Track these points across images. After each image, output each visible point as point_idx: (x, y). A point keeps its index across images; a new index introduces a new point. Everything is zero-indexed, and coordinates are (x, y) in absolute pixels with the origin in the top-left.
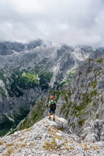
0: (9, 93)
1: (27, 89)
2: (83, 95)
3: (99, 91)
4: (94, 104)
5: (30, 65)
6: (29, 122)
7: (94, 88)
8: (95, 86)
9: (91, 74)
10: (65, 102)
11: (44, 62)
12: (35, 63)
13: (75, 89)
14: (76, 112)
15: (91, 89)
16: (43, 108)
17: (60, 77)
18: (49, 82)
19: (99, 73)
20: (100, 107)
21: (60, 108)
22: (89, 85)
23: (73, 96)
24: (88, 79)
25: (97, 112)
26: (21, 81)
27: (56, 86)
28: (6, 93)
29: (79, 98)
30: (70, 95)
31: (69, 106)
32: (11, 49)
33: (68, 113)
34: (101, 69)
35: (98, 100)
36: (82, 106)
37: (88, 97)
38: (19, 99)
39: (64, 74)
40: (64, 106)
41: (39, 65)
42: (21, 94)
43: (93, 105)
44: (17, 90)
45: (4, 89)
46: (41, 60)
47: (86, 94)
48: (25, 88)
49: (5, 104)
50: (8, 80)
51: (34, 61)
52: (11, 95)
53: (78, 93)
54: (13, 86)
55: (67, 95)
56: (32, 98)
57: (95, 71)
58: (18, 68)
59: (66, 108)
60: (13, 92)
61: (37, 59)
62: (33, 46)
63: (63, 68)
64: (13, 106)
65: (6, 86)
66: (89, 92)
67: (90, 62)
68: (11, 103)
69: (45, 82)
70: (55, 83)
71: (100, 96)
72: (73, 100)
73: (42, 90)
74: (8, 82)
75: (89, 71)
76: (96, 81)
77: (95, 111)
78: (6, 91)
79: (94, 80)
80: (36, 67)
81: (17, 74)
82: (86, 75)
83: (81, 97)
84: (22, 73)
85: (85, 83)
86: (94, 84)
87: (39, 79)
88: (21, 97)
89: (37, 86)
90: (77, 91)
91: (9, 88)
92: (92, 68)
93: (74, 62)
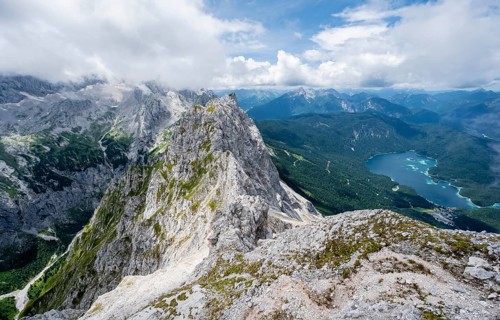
0: (31, 186)
1: (79, 171)
2: (192, 164)
3: (216, 155)
4: (212, 175)
5: (79, 124)
7: (207, 151)
8: (209, 148)
9: (201, 131)
10: (163, 180)
11: (109, 115)
12: (89, 118)
13: (177, 157)
14: (185, 194)
15: (203, 153)
17: (148, 140)
18: (128, 151)
19: (213, 128)
20: (220, 178)
21: (156, 192)
22: (200, 148)
23: (175, 169)
24: (196, 137)
25: (217, 186)
26: (60, 158)
27: (143, 157)
28: (24, 187)
29: (187, 170)
30: (170, 168)
31: (172, 186)
32: (19, 88)
33: (171, 196)
34: (214, 121)
35: (216, 167)
36: (193, 182)
37: (200, 166)
38: (63, 193)
40: (163, 188)
41: (100, 123)
42: (65, 183)
43: (210, 177)
44: (53, 176)
45: (14, 178)
46: (103, 111)
47: (196, 162)
48: (72, 170)
49: (25, 210)
50: (21, 158)
51: (85, 115)
52: (36, 190)
53: (184, 163)
54: (38, 169)
55: (165, 169)
56: (95, 186)
57: (205, 124)
58: (46, 131)
59: (167, 190)
60: (42, 181)
61: (92, 110)
63: (151, 124)
64: (48, 212)
65: (19, 172)
66: (201, 158)
67: (195, 111)
68: (40, 206)
69: (118, 153)
70: (140, 152)
71: (219, 161)
72: (176, 175)
73: (115, 167)
74: (23, 163)
75: (195, 127)
76: (209, 141)
77: (214, 184)
78: (21, 182)
79: (206, 139)
80: (94, 126)
81: (46, 143)
82: (193, 133)
83: (190, 168)
84: (60, 140)
85: (193, 146)
86: (206, 145)
87: (104, 149)
88: (66, 189)
89: (101, 161)
90: (181, 159)
91: (29, 176)
92: (200, 120)
93: (169, 114)
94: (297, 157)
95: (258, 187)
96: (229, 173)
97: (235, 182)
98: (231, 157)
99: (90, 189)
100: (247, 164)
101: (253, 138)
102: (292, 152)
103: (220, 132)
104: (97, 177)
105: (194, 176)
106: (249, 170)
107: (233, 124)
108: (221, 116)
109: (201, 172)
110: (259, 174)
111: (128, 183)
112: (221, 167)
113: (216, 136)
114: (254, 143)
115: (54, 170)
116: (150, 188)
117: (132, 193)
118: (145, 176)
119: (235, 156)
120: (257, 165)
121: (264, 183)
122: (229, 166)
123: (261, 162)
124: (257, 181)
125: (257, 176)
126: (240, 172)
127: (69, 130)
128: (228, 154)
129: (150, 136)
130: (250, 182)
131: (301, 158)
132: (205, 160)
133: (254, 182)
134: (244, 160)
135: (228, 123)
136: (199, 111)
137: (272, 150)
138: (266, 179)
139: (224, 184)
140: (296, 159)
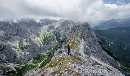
1: (51, 41)
3: (79, 39)
4: (77, 45)
5: (51, 31)
6: (52, 55)
8: (77, 37)
10: (65, 45)
13: (69, 39)
15: (76, 39)
16: (57, 48)
17: (64, 35)
18: (60, 37)
19: (79, 32)
20: (79, 46)
21: (64, 47)
22: (75, 37)
24: (74, 34)
25: (78, 48)
26: (48, 38)
27: (63, 39)
28: (42, 43)
29: (71, 43)
30: (67, 42)
32: (43, 24)
34: (80, 30)
35: (78, 43)
39: (66, 34)
41: (55, 31)
42: (48, 43)
44: (46, 42)
45: (40, 41)
46: (56, 28)
47: (74, 41)
48: (49, 41)
49: (41, 48)
50: (42, 38)
51: (53, 29)
52: (43, 44)
53: (71, 41)
55: (66, 42)
56: (53, 45)
57: (77, 31)
58: (46, 32)
60: (44, 43)
62: (52, 23)
63: (65, 31)
64: (45, 49)
68: (44, 47)
69: (58, 38)
70: (63, 38)
71: (79, 41)
73: (57, 41)
74: (42, 39)
75: (75, 31)
76: (78, 35)
77: (77, 47)
78: (41, 42)
79: (77, 35)
81: (46, 35)
82: (74, 33)
84: (48, 34)
85: (73, 36)
87: (55, 37)
88: (48, 45)
89: (55, 39)
91: (43, 41)
93: (70, 29)
94: (111, 43)
95: (93, 51)
97: (83, 47)
98: (83, 40)
100: (90, 43)
101: (92, 35)
102: (108, 41)
103: (81, 33)
104: (54, 43)
105: (73, 45)
106: (90, 45)
107: (85, 31)
108: (81, 28)
109: (74, 43)
110: (94, 47)
111: (59, 45)
112: (80, 43)
113: (80, 34)
114: (93, 37)
115: (46, 40)
116: (62, 46)
117: (59, 47)
118: (62, 43)
119: (85, 40)
120: (93, 44)
121: (95, 50)
122: (82, 43)
123: (95, 43)
124: (93, 49)
125: (93, 47)
126: (85, 45)
128: (82, 39)
130: (89, 48)
131: (112, 43)
132: (76, 41)
133: (91, 49)
134: (88, 42)
135: (84, 30)
136: (76, 27)
137: (100, 40)
138: (96, 49)
139: (80, 48)
140: (110, 43)
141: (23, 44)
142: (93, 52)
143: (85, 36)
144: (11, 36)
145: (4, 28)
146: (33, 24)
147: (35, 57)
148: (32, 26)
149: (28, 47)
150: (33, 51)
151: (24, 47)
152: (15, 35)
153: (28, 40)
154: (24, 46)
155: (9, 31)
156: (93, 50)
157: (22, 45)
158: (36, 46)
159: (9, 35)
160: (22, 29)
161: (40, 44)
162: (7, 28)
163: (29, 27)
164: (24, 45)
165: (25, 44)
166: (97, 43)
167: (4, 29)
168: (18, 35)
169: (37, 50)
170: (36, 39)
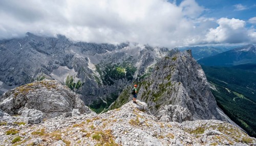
0: (103, 82)
1: (117, 79)
2: (160, 85)
3: (173, 83)
4: (168, 93)
5: (120, 62)
6: (118, 104)
7: (168, 80)
8: (169, 79)
9: (167, 69)
10: (145, 90)
11: (130, 59)
12: (123, 60)
13: (153, 80)
14: (154, 99)
15: (166, 81)
16: (128, 94)
17: (142, 71)
18: (134, 74)
19: (173, 69)
20: (173, 95)
21: (141, 94)
22: (165, 78)
23: (152, 86)
24: (164, 72)
25: (171, 99)
26: (112, 74)
27: (139, 78)
28: (101, 82)
29: (157, 88)
30: (149, 85)
31: (148, 94)
32: (106, 49)
33: (147, 98)
34: (175, 65)
35: (172, 89)
36: (158, 94)
37: (163, 87)
38: (111, 87)
40: (145, 94)
41: (126, 62)
42: (112, 83)
43: (168, 94)
44: (109, 80)
45: (100, 79)
46: (128, 57)
47: (162, 85)
48: (115, 79)
50: (102, 72)
51: (122, 58)
52: (104, 84)
53: (156, 84)
54: (106, 77)
55: (147, 85)
56: (120, 86)
58: (110, 64)
59: (146, 95)
60: (106, 81)
61: (124, 56)
65: (101, 77)
66: (165, 83)
67: (166, 59)
68: (104, 90)
69: (130, 75)
70: (138, 76)
71: (174, 86)
72: (151, 89)
73: (128, 80)
74: (103, 74)
75: (165, 67)
76: (170, 75)
77: (169, 98)
79: (169, 73)
80: (124, 63)
81: (109, 68)
82: (163, 70)
83: (158, 87)
84: (113, 67)
85: (161, 76)
86: (168, 77)
87: (126, 72)
88: (112, 85)
89: (124, 77)
90: (155, 82)
91: (104, 78)
92: (167, 64)
93: (153, 59)
94: (238, 95)
96: (179, 94)
97: (182, 100)
98: (181, 86)
99: (119, 87)
100: (193, 91)
101: (199, 77)
102: (232, 90)
103: (178, 71)
104: (121, 83)
105: (160, 92)
106: (193, 95)
107: (186, 67)
108: (179, 62)
109: (163, 90)
110: (200, 100)
112: (174, 90)
113: (174, 73)
114: (200, 80)
115: (110, 78)
119: (184, 85)
120: (199, 94)
121: (203, 106)
122: (179, 90)
123: (202, 92)
124: (198, 103)
125: (198, 100)
126: (185, 95)
127: (116, 64)
128: (180, 83)
129: (143, 69)
130: (191, 102)
131: (242, 96)
132: (167, 85)
133: (196, 103)
134: (190, 89)
135: (183, 67)
136: (167, 59)
137: (214, 86)
138: (204, 104)
139: (175, 99)
140: (236, 96)
141: (72, 80)
142: (199, 109)
143: (184, 78)
144: (57, 65)
145: (48, 52)
146: (90, 48)
147: (90, 104)
148: (89, 51)
149: (79, 86)
150: (87, 93)
151: (74, 86)
152: (62, 65)
153: (81, 74)
154: (75, 84)
155: (55, 58)
156: (198, 106)
157: (71, 82)
158: (92, 85)
159: (54, 64)
160: (73, 56)
161: (99, 83)
162: (52, 52)
163: (84, 52)
164: (74, 82)
165: (76, 80)
166: (208, 94)
167: (48, 54)
168: (66, 65)
169: (93, 93)
170: (92, 74)
